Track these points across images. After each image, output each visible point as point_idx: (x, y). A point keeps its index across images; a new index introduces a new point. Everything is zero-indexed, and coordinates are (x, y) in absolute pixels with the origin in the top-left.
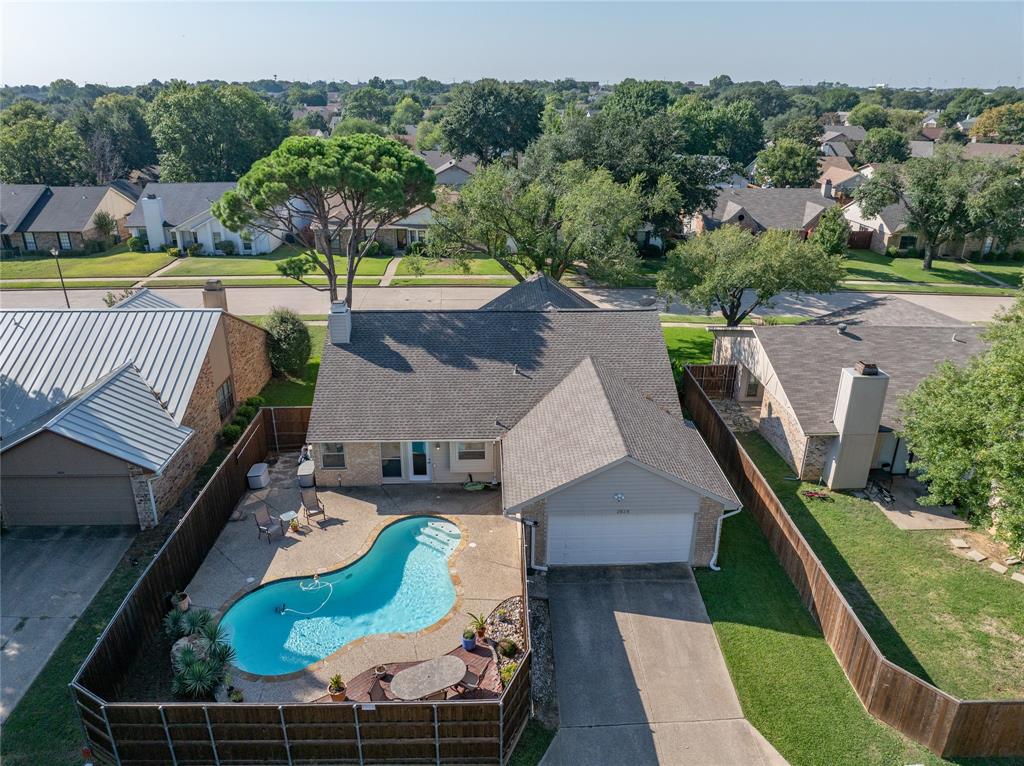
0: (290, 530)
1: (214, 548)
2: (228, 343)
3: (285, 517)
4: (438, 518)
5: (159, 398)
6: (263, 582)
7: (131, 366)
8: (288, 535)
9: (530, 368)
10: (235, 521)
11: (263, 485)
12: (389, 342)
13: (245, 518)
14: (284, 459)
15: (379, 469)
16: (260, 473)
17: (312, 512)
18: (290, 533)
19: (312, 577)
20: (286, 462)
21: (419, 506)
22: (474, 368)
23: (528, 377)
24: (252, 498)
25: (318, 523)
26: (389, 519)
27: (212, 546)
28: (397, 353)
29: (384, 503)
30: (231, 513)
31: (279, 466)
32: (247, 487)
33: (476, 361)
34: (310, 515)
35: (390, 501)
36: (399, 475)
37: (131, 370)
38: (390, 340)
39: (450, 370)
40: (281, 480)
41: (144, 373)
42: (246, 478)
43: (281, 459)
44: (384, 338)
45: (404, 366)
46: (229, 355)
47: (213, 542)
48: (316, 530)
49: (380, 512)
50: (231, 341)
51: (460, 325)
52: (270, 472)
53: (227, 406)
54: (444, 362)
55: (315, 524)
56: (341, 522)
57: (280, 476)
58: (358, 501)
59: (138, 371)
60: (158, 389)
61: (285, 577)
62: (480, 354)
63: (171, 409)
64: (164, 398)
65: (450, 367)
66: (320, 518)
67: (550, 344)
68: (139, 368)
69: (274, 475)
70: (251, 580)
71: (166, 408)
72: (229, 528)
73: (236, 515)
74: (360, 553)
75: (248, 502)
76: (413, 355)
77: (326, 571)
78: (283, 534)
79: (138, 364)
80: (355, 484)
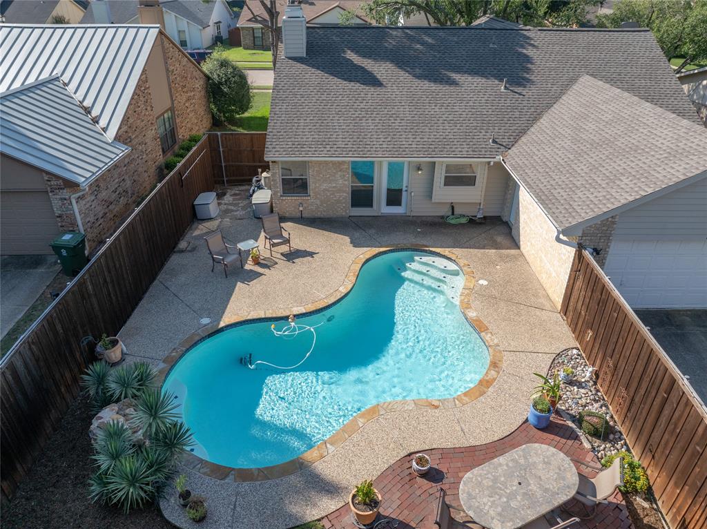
0: (250, 261)
1: (156, 282)
2: (167, 70)
3: (242, 246)
4: (426, 251)
5: (90, 113)
6: (222, 324)
7: (57, 79)
8: (247, 267)
9: (520, 84)
10: (182, 251)
11: (213, 216)
12: (351, 56)
13: (194, 249)
14: (233, 192)
15: (346, 196)
16: (208, 201)
17: (275, 241)
18: (249, 266)
19: (287, 318)
20: (235, 195)
21: (401, 238)
22: (453, 83)
23: (520, 94)
24: (200, 230)
25: (282, 254)
26: (368, 252)
27: (154, 279)
28: (363, 68)
29: (357, 235)
30: (176, 244)
31: (228, 198)
32: (194, 216)
33: (455, 76)
34: (274, 245)
35: (364, 233)
36: (371, 205)
37: (56, 83)
38: (352, 54)
39: (426, 84)
40: (233, 211)
41: (71, 88)
42: (193, 206)
43: (229, 192)
44: (344, 52)
45: (372, 81)
46: (169, 85)
47: (156, 274)
48: (282, 263)
49: (356, 244)
50: (171, 68)
51: (430, 40)
52: (219, 204)
53: (169, 140)
54: (418, 77)
55: (279, 256)
56: (311, 254)
57: (230, 207)
58: (326, 233)
59: (66, 85)
60: (87, 103)
61: (249, 317)
62: (458, 70)
63: (103, 123)
64: (95, 113)
65: (426, 82)
66: (285, 249)
67: (537, 61)
68: (66, 81)
69: (223, 207)
70: (205, 321)
71: (97, 122)
72: (175, 260)
73: (183, 245)
74: (343, 290)
75: (196, 233)
76: (381, 69)
77: (304, 311)
78: (242, 267)
79: (66, 78)
80: (319, 215)
